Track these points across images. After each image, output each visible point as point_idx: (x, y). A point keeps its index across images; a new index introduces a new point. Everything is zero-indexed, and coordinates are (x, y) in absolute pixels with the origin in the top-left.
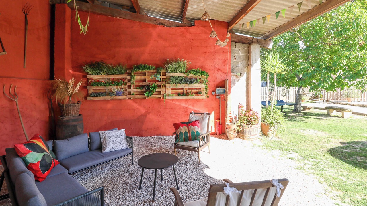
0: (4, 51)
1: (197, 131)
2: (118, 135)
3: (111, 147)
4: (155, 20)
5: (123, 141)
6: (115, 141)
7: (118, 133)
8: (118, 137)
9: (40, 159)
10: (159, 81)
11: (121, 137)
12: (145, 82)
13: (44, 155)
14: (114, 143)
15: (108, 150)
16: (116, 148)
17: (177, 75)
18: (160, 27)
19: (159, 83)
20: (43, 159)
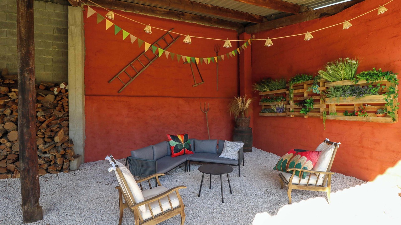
0: (203, 81)
1: (300, 163)
2: (234, 146)
3: (224, 154)
4: (316, 13)
5: (235, 152)
6: (229, 150)
7: (235, 144)
8: (233, 148)
9: (175, 145)
10: (316, 94)
11: (235, 148)
12: (303, 96)
13: (178, 144)
14: (228, 151)
15: (222, 155)
16: (228, 156)
17: (340, 83)
18: (321, 21)
19: (317, 98)
20: (176, 146)
